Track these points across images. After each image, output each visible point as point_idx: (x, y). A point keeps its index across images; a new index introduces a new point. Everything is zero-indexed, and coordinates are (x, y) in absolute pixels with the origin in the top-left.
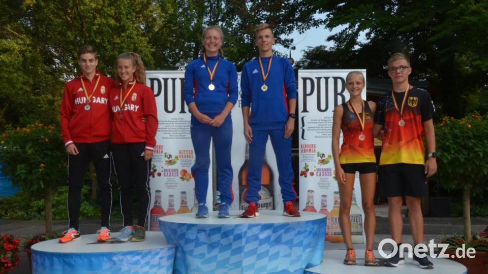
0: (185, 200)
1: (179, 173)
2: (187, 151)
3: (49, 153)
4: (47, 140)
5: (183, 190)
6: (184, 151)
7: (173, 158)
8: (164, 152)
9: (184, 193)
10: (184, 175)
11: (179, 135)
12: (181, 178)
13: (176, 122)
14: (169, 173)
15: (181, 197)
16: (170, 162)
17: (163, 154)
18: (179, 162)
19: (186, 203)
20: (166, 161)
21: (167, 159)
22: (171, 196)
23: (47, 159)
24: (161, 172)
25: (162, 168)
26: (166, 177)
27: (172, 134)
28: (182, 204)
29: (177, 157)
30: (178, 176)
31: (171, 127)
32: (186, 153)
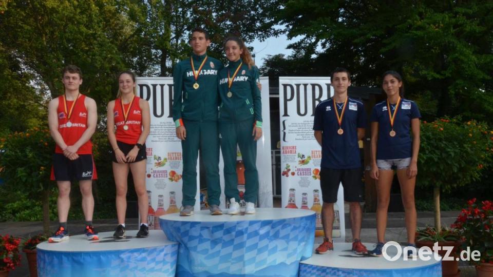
0: (174, 199)
1: (168, 173)
2: (175, 153)
3: (48, 156)
4: (46, 144)
5: (172, 191)
6: (173, 153)
7: (162, 160)
8: (153, 154)
9: (172, 193)
10: (173, 176)
11: (167, 138)
12: (170, 179)
13: (165, 126)
14: (158, 174)
15: (170, 197)
16: (159, 164)
17: (153, 156)
18: (167, 164)
19: (175, 202)
20: (156, 163)
21: (156, 161)
22: (161, 196)
23: (46, 162)
24: (150, 173)
25: (152, 169)
26: (156, 179)
27: (160, 138)
28: (171, 203)
29: (166, 159)
30: (167, 177)
31: (160, 131)
32: (174, 155)
